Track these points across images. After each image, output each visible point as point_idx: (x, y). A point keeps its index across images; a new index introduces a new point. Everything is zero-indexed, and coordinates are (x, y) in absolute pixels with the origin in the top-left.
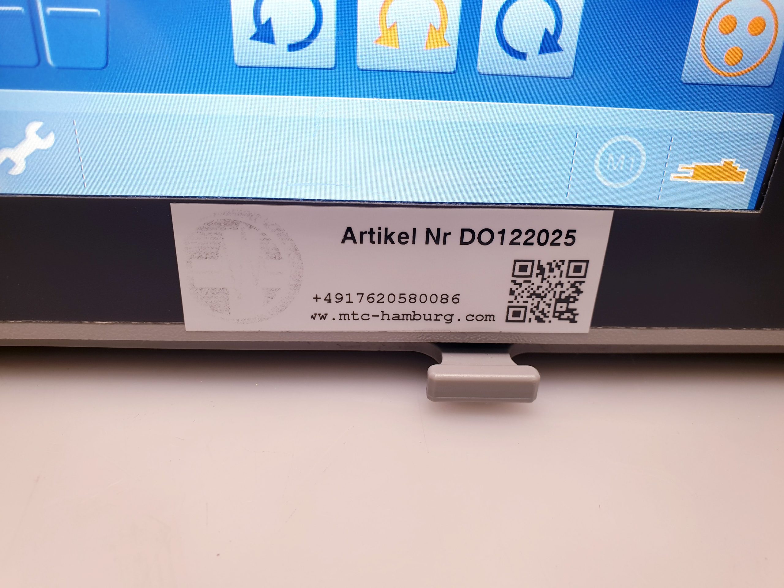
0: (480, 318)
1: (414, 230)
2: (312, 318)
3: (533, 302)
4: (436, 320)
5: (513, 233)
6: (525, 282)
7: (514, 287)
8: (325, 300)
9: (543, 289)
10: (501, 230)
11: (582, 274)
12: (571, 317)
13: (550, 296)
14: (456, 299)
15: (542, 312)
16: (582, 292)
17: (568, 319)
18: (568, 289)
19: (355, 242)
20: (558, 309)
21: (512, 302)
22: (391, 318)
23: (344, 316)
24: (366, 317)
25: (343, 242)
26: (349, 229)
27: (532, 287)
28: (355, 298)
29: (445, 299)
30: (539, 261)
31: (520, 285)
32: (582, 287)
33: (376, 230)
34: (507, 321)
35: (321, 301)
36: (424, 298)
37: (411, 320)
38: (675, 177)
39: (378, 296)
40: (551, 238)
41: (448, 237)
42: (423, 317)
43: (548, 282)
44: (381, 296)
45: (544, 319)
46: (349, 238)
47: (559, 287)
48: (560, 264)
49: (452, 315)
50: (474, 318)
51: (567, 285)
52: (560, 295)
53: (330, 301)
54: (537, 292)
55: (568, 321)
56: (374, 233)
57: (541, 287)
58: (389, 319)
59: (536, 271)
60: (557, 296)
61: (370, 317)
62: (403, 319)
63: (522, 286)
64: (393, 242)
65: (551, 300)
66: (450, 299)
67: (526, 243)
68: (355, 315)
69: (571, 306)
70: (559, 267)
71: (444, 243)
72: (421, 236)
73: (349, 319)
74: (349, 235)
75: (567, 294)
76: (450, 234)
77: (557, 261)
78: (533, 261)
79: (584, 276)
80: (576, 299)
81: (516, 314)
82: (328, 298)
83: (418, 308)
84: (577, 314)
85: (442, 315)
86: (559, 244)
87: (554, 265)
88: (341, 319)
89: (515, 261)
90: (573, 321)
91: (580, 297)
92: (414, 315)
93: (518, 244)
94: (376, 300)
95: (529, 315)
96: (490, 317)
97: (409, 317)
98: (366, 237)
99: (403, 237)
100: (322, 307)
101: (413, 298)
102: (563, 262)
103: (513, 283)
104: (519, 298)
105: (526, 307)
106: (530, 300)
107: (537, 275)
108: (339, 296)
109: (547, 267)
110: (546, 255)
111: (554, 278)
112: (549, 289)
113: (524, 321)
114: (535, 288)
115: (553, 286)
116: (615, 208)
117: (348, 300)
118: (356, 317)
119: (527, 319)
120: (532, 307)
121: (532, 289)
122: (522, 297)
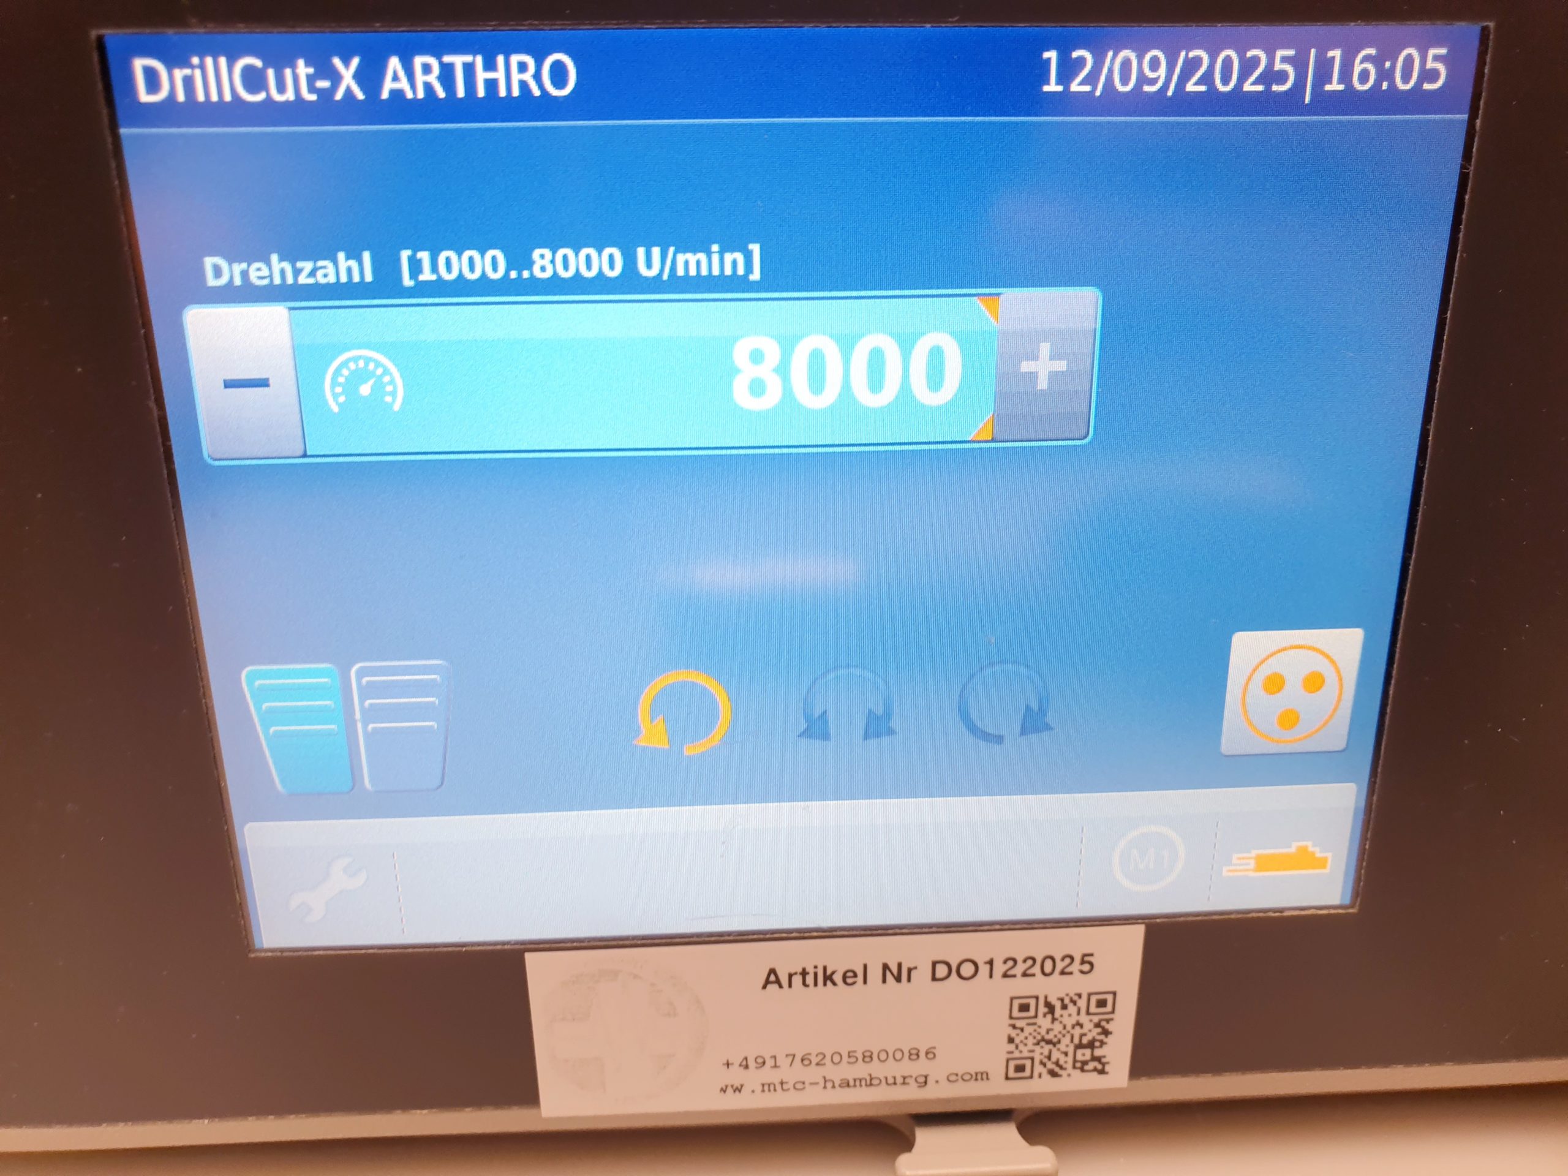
0: (967, 1077)
1: (865, 967)
2: (722, 1092)
3: (1042, 1051)
4: (904, 1083)
5: (1005, 962)
6: (1029, 1024)
7: (1013, 1033)
8: (740, 1065)
9: (1056, 1032)
10: (987, 959)
11: (1109, 1008)
12: (1099, 1067)
13: (1066, 1040)
14: (930, 1054)
15: (1057, 1063)
16: (1111, 1033)
17: (1095, 1069)
18: (1090, 1031)
19: (781, 986)
20: (1079, 1057)
21: (1012, 1052)
22: (837, 1085)
23: (767, 1087)
24: (800, 1086)
25: (764, 987)
26: (773, 971)
27: (1039, 1030)
28: (783, 1062)
29: (914, 1055)
30: (1046, 997)
31: (1022, 1030)
32: (1109, 1027)
33: (810, 970)
34: (1007, 1078)
35: (735, 1069)
36: (885, 1056)
37: (866, 1085)
38: (1230, 871)
39: (817, 1055)
40: (1060, 966)
41: (913, 973)
42: (884, 1081)
43: (1061, 1022)
44: (821, 1057)
45: (1060, 1072)
46: (772, 982)
47: (1078, 1028)
48: (1075, 998)
49: (926, 1077)
50: (959, 1078)
51: (1088, 1026)
52: (1081, 1040)
53: (747, 1067)
54: (1047, 1037)
55: (1095, 1073)
56: (808, 973)
57: (1052, 1029)
58: (834, 1087)
59: (1042, 1009)
60: (1076, 1041)
61: (807, 1085)
62: (855, 1086)
63: (1025, 1029)
64: (834, 984)
65: (1067, 1046)
66: (922, 1054)
67: (1025, 975)
68: (784, 1085)
69: (1098, 1052)
70: (1075, 1003)
71: (909, 980)
72: (875, 973)
73: (775, 1090)
75: (1089, 1037)
76: (915, 968)
77: (1072, 994)
78: (1037, 998)
79: (1113, 1012)
80: (1102, 1043)
81: (1020, 1068)
82: (744, 1063)
83: (876, 1069)
84: (1108, 1063)
85: (911, 1077)
86: (1071, 973)
87: (1067, 1001)
88: (763, 1091)
89: (1012, 999)
90: (1102, 1072)
91: (1109, 1040)
92: (871, 1079)
93: (1014, 976)
94: (814, 1062)
95: (1038, 1068)
96: (982, 1076)
97: (863, 1083)
98: (797, 980)
99: (849, 977)
100: (736, 1076)
101: (868, 1057)
102: (1080, 996)
103: (1011, 1028)
104: (1021, 1047)
105: (1032, 1059)
106: (1038, 1049)
107: (1045, 1015)
108: (760, 1060)
109: (1058, 1005)
110: (1054, 988)
111: (1069, 1017)
112: (1064, 1032)
113: (1031, 1077)
114: (1043, 1032)
115: (1069, 1027)
116: (1146, 921)
117: (773, 1064)
118: (785, 1087)
119: (1036, 1074)
120: (1042, 1057)
121: (1039, 1033)
122: (1026, 1045)
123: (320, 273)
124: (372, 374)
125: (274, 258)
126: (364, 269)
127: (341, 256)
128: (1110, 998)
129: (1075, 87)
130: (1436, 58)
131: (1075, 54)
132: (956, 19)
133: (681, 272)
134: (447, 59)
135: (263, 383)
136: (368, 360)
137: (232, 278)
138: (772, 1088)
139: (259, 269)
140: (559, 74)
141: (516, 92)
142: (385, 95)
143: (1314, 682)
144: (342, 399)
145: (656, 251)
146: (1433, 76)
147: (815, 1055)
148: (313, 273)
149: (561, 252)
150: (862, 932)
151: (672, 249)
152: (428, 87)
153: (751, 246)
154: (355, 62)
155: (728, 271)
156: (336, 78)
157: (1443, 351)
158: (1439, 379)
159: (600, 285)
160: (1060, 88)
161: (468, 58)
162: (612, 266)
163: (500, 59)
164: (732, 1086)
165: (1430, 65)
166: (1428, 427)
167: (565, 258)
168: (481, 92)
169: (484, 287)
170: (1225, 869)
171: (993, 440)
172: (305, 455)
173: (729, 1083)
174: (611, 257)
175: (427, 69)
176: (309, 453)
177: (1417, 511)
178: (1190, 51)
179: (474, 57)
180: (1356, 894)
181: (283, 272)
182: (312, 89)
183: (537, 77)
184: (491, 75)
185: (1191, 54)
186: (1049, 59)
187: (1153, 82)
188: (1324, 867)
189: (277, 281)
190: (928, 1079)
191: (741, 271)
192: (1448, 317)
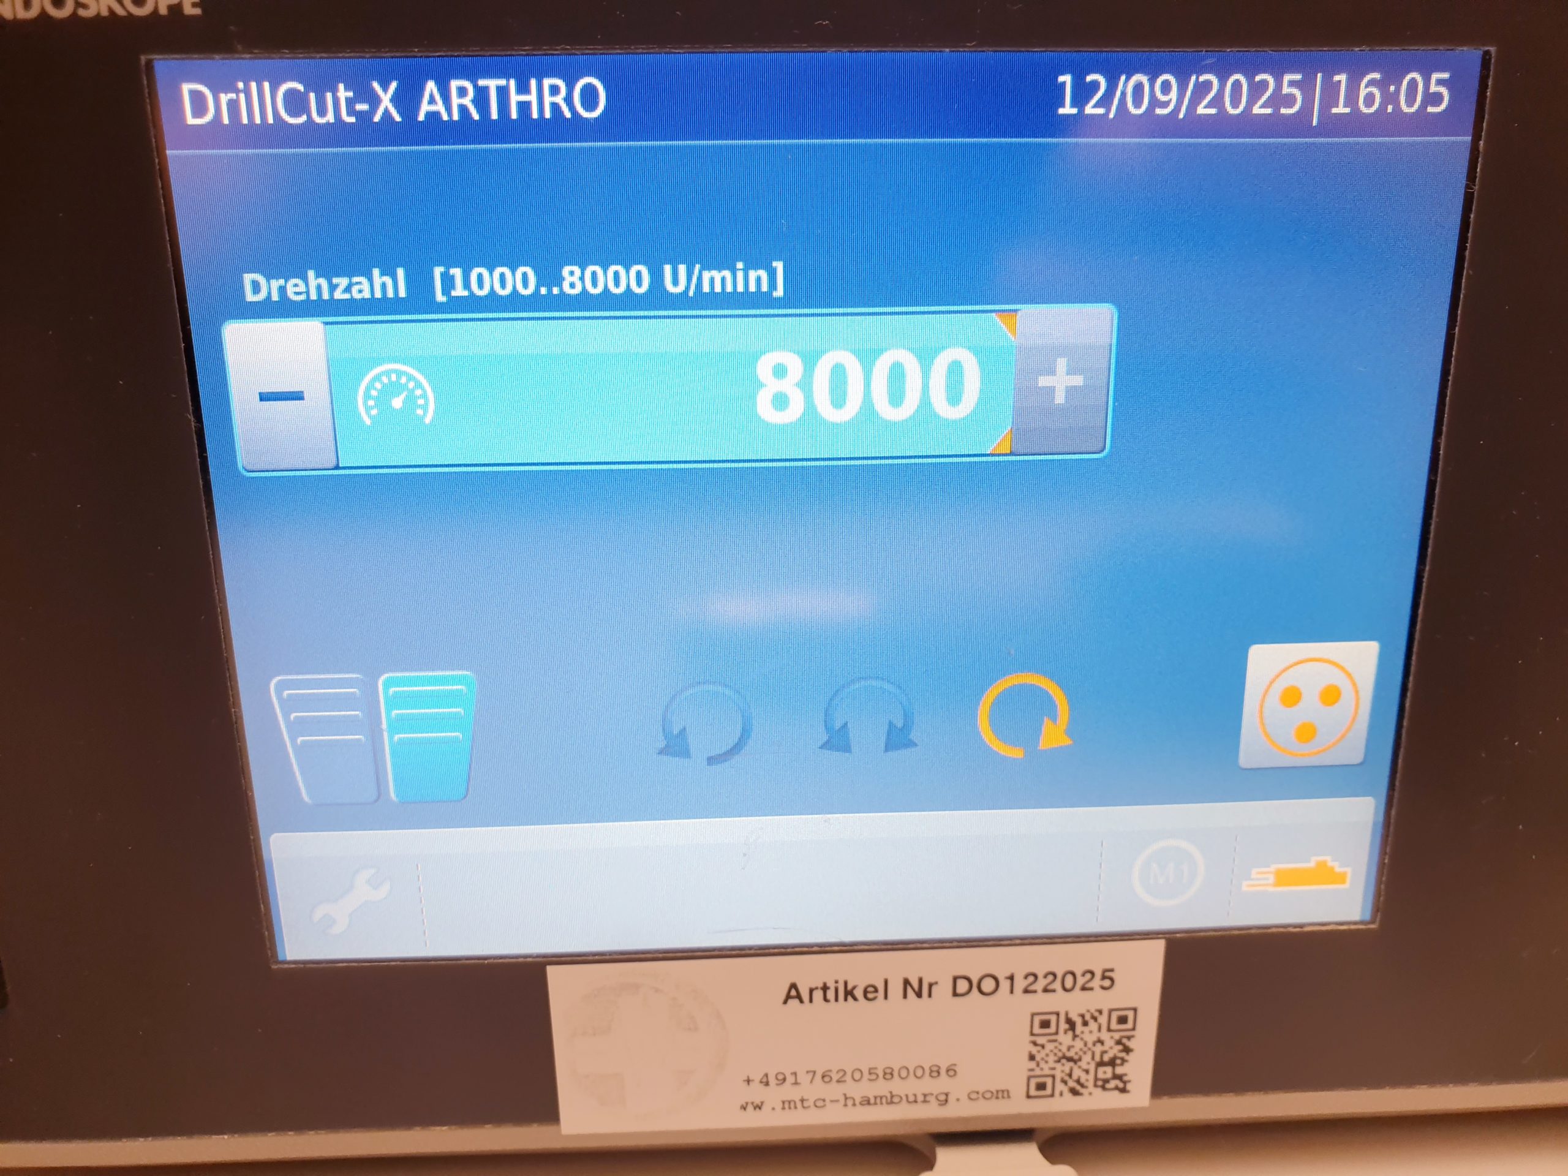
0: (988, 1095)
1: (886, 981)
2: (742, 1109)
3: (1063, 1068)
4: (925, 1101)
5: (1026, 977)
6: (1050, 1041)
7: (1034, 1050)
8: (761, 1082)
9: (1076, 1049)
10: (1008, 974)
11: (1130, 1025)
12: (1121, 1085)
13: (1087, 1058)
14: (951, 1071)
15: (1078, 1081)
16: (1132, 1051)
17: (1117, 1088)
18: (1111, 1048)
19: (801, 1001)
20: (1101, 1075)
21: (1032, 1070)
22: (857, 1102)
23: (788, 1105)
24: (820, 1104)
25: (785, 1002)
26: (793, 986)
27: (1060, 1047)
28: (803, 1078)
29: (935, 1072)
30: (1067, 1014)
31: (1043, 1047)
32: (1131, 1044)
33: (831, 985)
34: (1028, 1096)
35: (756, 1085)
36: (905, 1073)
38: (1249, 886)
39: (837, 1072)
40: (1081, 981)
41: (934, 988)
42: (904, 1098)
43: (1082, 1039)
44: (841, 1074)
45: (1082, 1090)
46: (793, 997)
47: (1099, 1045)
48: (1096, 1014)
49: (947, 1095)
50: (980, 1096)
51: (1109, 1043)
52: (1102, 1056)
53: (767, 1084)
54: (1069, 1054)
55: (1116, 1092)
56: (828, 988)
57: (1073, 1046)
58: (854, 1105)
59: (1063, 1026)
60: (1097, 1058)
61: (828, 1102)
62: (875, 1104)
63: (1046, 1046)
64: (855, 999)
65: (1088, 1063)
66: (943, 1071)
67: (1046, 990)
68: (804, 1102)
69: (1119, 1070)
70: (1095, 1019)
71: (930, 995)
72: (896, 988)
73: (796, 1108)
74: (793, 993)
75: (1110, 1054)
76: (936, 983)
77: (1093, 1011)
78: (1058, 1014)
79: (1134, 1029)
80: (1123, 1061)
81: (1041, 1087)
82: (765, 1080)
83: (897, 1086)
84: (1129, 1081)
85: (932, 1094)
86: (1091, 989)
87: (1088, 1017)
88: (783, 1108)
89: (1033, 1015)
90: (1123, 1090)
91: (1130, 1057)
92: (892, 1097)
93: (1035, 992)
94: (835, 1079)
95: (1060, 1086)
96: (1003, 1094)
97: (884, 1100)
98: (818, 995)
99: (869, 992)
100: (756, 1093)
101: (889, 1074)
102: (1100, 1012)
103: (1032, 1045)
104: (1042, 1065)
105: (1053, 1077)
106: (1058, 1066)
107: (1065, 1032)
108: (781, 1077)
109: (1079, 1021)
110: (1075, 1004)
111: (1090, 1034)
112: (1085, 1049)
113: (1052, 1095)
114: (1064, 1049)
115: (1090, 1045)
116: (1167, 936)
117: (793, 1081)
118: (806, 1104)
119: (1057, 1093)
120: (1063, 1075)
121: (1060, 1050)
122: (1047, 1062)
123: (355, 289)
124: (404, 387)
125: (311, 274)
126: (399, 284)
127: (376, 272)
128: (1130, 1014)
129: (1089, 110)
130: (1440, 82)
131: (1089, 78)
132: (973, 44)
133: (706, 288)
134: (482, 83)
135: (298, 396)
136: (400, 374)
137: (269, 293)
138: (792, 1105)
139: (296, 285)
140: (590, 97)
141: (548, 115)
142: (421, 117)
143: (1330, 695)
144: (374, 412)
145: (682, 269)
146: (1437, 99)
147: (835, 1073)
148: (348, 289)
149: (590, 269)
150: (883, 947)
151: (698, 267)
152: (463, 109)
153: (775, 264)
154: (394, 85)
155: (752, 288)
156: (375, 101)
157: (1452, 366)
158: (1448, 394)
159: (628, 302)
160: (1074, 111)
161: (502, 82)
162: (639, 283)
163: (533, 83)
164: (752, 1103)
165: (1433, 88)
166: (1439, 441)
167: (594, 274)
168: (514, 115)
169: (514, 303)
170: (1245, 883)
171: (1012, 454)
172: (337, 467)
173: (750, 1101)
174: (639, 274)
175: (462, 92)
176: (341, 465)
177: (1430, 525)
178: (1201, 75)
179: (508, 81)
180: (1376, 909)
181: (319, 288)
182: (351, 112)
183: (569, 100)
184: (523, 98)
185: (1202, 78)
186: (1064, 83)
187: (1165, 104)
188: (1343, 882)
189: (314, 296)
190: (949, 1096)
191: (765, 288)
192: (1457, 333)
